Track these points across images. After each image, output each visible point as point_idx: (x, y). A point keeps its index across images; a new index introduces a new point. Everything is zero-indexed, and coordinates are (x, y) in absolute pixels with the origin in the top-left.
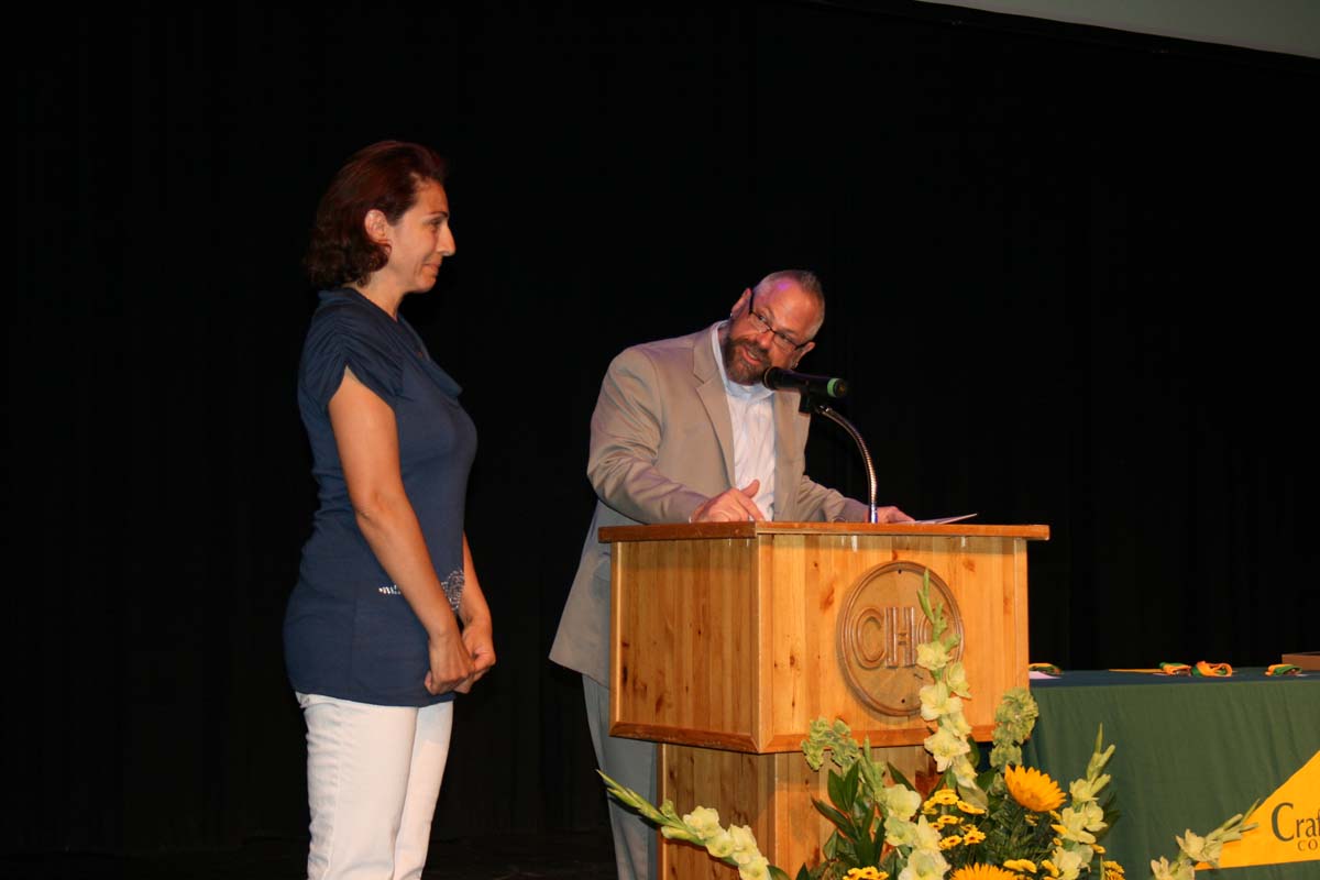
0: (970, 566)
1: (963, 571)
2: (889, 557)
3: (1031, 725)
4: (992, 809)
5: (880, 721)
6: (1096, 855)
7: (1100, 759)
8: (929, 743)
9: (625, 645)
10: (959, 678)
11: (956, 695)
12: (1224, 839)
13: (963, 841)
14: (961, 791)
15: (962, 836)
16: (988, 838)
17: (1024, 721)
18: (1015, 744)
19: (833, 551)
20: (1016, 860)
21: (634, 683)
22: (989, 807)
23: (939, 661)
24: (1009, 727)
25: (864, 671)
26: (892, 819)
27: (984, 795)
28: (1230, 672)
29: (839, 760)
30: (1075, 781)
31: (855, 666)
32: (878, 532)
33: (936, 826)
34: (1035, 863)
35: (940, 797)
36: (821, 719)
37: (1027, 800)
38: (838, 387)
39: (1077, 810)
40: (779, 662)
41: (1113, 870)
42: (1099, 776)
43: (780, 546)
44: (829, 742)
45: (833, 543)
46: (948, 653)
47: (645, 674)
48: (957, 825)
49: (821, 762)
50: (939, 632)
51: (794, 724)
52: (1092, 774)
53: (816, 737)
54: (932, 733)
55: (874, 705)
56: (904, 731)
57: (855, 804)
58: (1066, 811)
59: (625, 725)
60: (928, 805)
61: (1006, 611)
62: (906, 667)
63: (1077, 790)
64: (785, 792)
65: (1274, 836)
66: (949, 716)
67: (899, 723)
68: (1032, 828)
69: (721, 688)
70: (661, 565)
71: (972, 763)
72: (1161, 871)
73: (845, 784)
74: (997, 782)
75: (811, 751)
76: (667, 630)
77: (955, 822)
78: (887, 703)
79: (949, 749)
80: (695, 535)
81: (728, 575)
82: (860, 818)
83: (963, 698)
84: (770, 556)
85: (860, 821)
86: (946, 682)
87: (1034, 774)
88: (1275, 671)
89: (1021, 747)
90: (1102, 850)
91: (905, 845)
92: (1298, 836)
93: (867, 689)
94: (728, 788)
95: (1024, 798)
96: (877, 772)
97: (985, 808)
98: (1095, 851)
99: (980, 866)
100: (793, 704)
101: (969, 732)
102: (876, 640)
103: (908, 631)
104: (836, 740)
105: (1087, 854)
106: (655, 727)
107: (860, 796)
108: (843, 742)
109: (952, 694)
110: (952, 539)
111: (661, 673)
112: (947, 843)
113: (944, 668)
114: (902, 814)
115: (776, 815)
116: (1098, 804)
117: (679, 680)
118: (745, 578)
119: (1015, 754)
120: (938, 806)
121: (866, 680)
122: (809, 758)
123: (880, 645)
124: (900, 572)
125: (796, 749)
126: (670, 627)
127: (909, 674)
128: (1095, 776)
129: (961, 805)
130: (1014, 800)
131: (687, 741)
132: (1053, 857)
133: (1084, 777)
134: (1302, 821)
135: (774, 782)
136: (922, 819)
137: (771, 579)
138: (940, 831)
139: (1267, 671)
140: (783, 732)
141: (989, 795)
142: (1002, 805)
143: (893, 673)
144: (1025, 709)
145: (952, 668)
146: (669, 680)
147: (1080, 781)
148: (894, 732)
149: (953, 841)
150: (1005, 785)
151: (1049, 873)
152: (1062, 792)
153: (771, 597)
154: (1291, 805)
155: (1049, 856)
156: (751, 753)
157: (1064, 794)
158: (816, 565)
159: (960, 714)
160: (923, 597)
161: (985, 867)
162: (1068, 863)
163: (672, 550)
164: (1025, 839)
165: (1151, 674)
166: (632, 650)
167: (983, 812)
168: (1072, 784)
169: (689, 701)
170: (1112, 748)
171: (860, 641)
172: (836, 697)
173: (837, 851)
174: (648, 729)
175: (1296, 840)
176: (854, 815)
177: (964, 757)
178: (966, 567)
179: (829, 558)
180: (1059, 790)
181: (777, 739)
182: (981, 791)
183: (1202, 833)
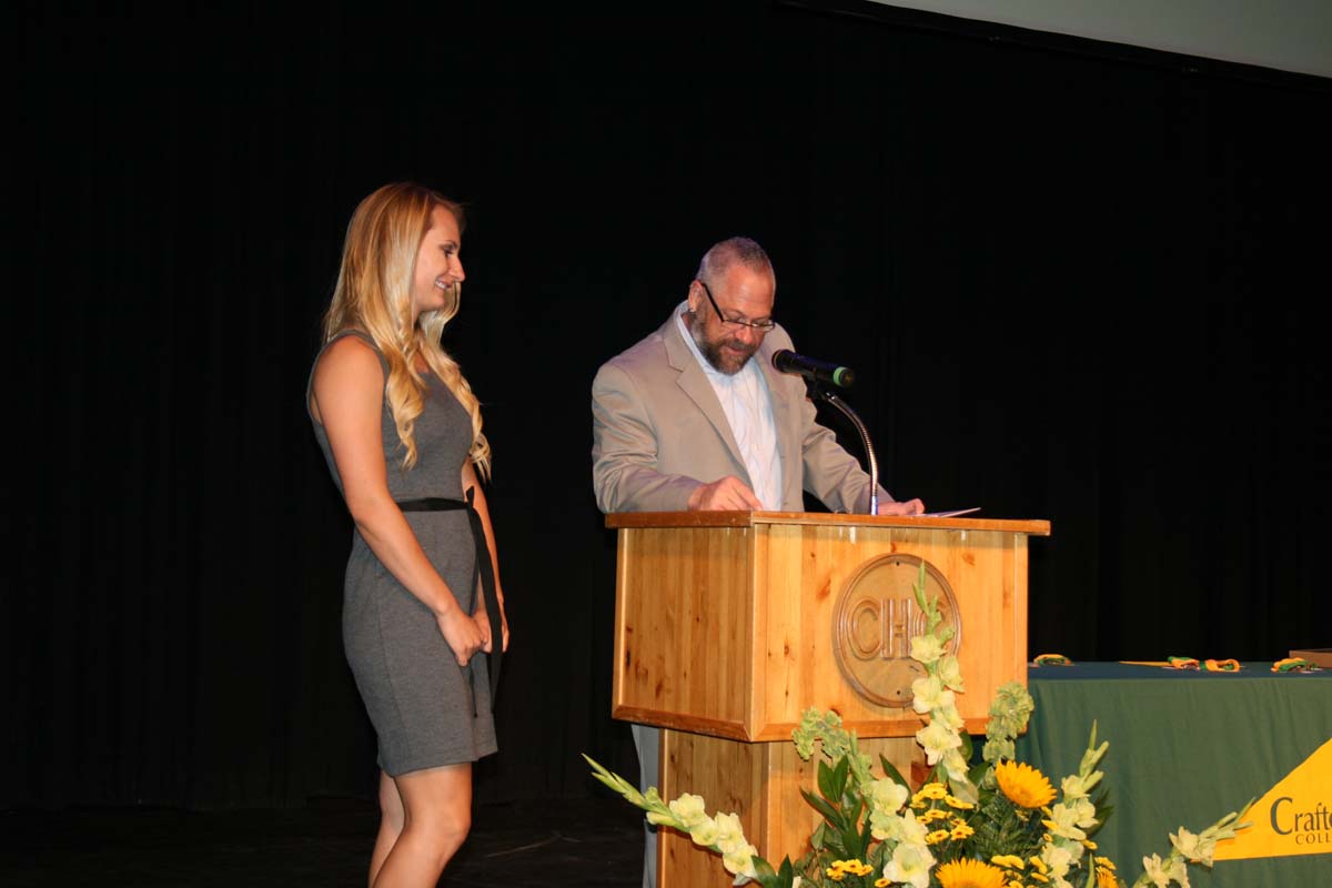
0: (970, 559)
1: (963, 565)
2: (887, 550)
3: (1025, 719)
4: (983, 803)
5: (875, 711)
6: (1087, 851)
7: (1093, 756)
8: (922, 736)
9: (629, 630)
10: (952, 671)
11: (948, 689)
12: (1220, 835)
13: (951, 836)
14: (952, 786)
15: (948, 830)
16: (977, 832)
17: (1018, 714)
18: (1009, 738)
19: (830, 541)
20: (1003, 855)
21: (637, 667)
22: (979, 802)
23: (932, 654)
24: (1003, 722)
25: (859, 663)
26: (878, 812)
27: (975, 790)
28: (1237, 666)
29: (829, 751)
30: (1067, 777)
31: (849, 655)
32: (879, 523)
33: (924, 820)
34: (1023, 859)
35: (930, 790)
36: (813, 709)
37: (1018, 796)
38: (844, 377)
39: (1068, 806)
40: (773, 651)
41: (1104, 866)
42: (1092, 772)
43: (777, 536)
44: (820, 733)
45: (830, 534)
46: (942, 647)
47: (647, 659)
48: (946, 819)
49: (812, 752)
50: (933, 625)
51: (787, 713)
52: (1085, 769)
53: (807, 727)
54: (926, 725)
55: (868, 695)
56: (899, 722)
57: (844, 796)
58: (1056, 807)
59: (627, 708)
60: (916, 798)
61: (1005, 605)
62: (903, 658)
63: (1070, 785)
64: (779, 780)
65: (1272, 829)
66: (941, 709)
67: (894, 714)
68: (1022, 823)
69: (717, 676)
70: (663, 552)
71: (964, 756)
72: (1153, 868)
73: (835, 774)
74: (988, 778)
75: (802, 741)
76: (668, 617)
77: (942, 817)
78: (881, 694)
79: (942, 743)
80: (695, 523)
81: (726, 564)
82: (849, 809)
83: (956, 692)
84: (767, 545)
85: (849, 812)
86: (939, 676)
87: (1025, 770)
88: (1281, 668)
89: (1015, 741)
90: (1093, 846)
91: (891, 839)
92: (1297, 829)
93: (860, 679)
94: (724, 772)
95: (1014, 794)
96: (864, 766)
97: (976, 802)
98: (1085, 847)
99: (967, 862)
100: (787, 693)
101: (961, 726)
102: (872, 630)
103: (904, 622)
104: (827, 731)
105: (1077, 850)
106: (654, 712)
107: (849, 788)
108: (833, 733)
109: (946, 688)
110: (952, 533)
111: (661, 658)
112: (934, 837)
113: (938, 661)
114: (889, 808)
115: (769, 803)
116: (1090, 800)
117: (678, 665)
118: (742, 566)
119: (1008, 749)
120: (926, 800)
121: (861, 671)
122: (799, 748)
123: (875, 636)
124: (898, 564)
125: (788, 738)
126: (671, 612)
127: (905, 665)
128: (1088, 771)
129: (949, 799)
130: (1003, 795)
131: (685, 726)
132: (1042, 852)
133: (1077, 773)
134: (1301, 816)
135: (767, 769)
136: (909, 812)
137: (767, 567)
138: (928, 825)
139: (1273, 667)
140: (775, 721)
141: (981, 789)
142: (993, 799)
143: (889, 664)
144: (1020, 704)
145: (945, 662)
146: (669, 666)
147: (1072, 777)
148: (888, 723)
149: (940, 836)
150: (995, 779)
151: (1037, 871)
152: (1052, 788)
153: (766, 586)
154: (1290, 800)
155: (1038, 852)
156: (744, 742)
157: (1054, 791)
158: (813, 555)
159: (954, 708)
160: (918, 590)
161: (972, 863)
162: (1057, 860)
163: (675, 537)
164: (1015, 835)
165: (1159, 667)
166: (634, 634)
167: (971, 807)
168: (1064, 780)
169: (686, 686)
170: (1105, 745)
171: (855, 632)
172: (830, 686)
173: (824, 842)
174: (648, 713)
175: (1294, 833)
176: (843, 806)
177: (956, 752)
178: (965, 560)
179: (826, 549)
180: (1050, 786)
181: (770, 726)
182: (972, 785)
183: (1196, 830)
